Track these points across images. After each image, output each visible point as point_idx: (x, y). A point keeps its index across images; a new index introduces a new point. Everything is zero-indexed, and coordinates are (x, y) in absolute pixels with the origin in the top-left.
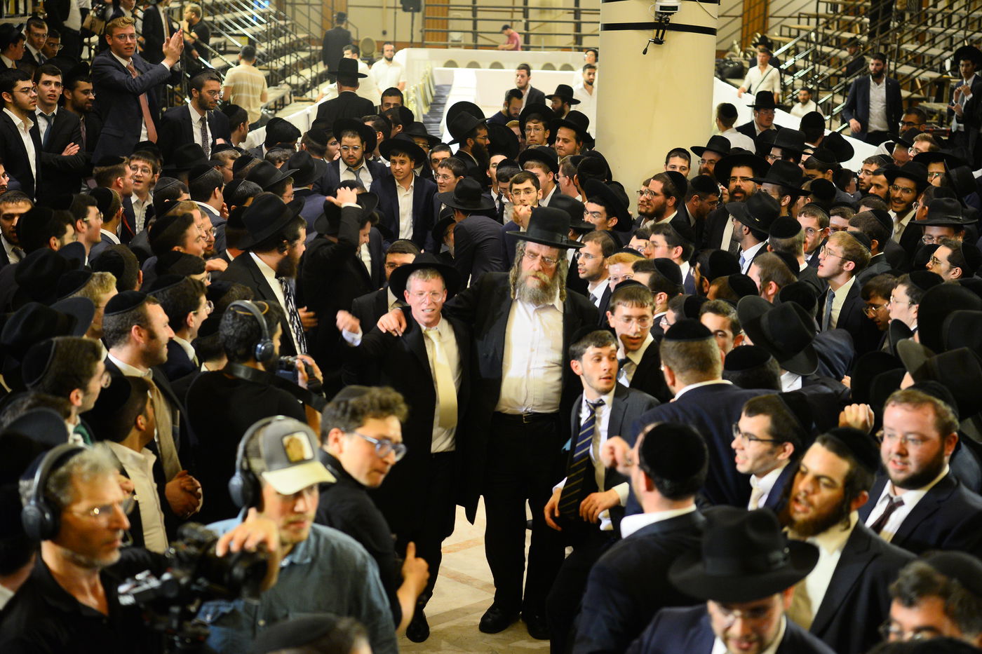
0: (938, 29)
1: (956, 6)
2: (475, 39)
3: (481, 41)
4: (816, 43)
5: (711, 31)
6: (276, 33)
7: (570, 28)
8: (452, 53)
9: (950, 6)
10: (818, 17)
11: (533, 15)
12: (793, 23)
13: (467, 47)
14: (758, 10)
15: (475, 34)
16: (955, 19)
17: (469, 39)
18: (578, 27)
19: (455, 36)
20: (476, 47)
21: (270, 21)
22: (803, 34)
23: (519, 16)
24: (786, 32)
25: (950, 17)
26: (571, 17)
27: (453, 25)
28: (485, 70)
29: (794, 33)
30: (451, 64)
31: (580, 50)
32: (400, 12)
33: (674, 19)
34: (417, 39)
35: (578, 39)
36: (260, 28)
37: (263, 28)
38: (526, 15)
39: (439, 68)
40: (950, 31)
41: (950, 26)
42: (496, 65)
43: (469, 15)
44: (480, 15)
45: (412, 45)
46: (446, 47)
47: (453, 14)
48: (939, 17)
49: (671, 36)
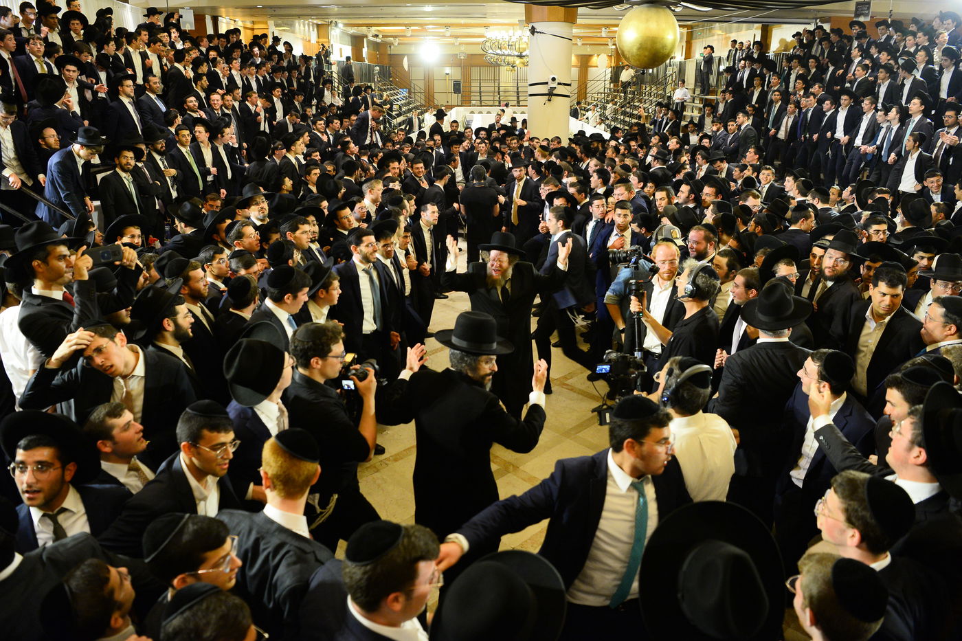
0: (646, 97)
1: (653, 89)
2: (481, 103)
3: (483, 104)
4: (604, 103)
5: (568, 96)
6: (409, 103)
7: (515, 98)
8: (472, 108)
9: (651, 89)
10: (605, 94)
11: (501, 94)
12: (596, 95)
13: (478, 106)
14: (583, 91)
15: (481, 101)
16: (652, 94)
17: (478, 103)
18: (518, 98)
19: (473, 102)
20: (481, 106)
21: (406, 99)
22: (599, 99)
23: (496, 94)
24: (593, 99)
25: (651, 93)
26: (516, 94)
27: (472, 98)
28: (485, 114)
29: (596, 99)
30: (472, 112)
31: (519, 106)
32: (453, 94)
33: (555, 92)
34: (460, 104)
35: (518, 102)
36: (403, 102)
37: (404, 101)
38: (499, 94)
39: (468, 114)
40: (651, 98)
41: (651, 96)
42: (489, 113)
43: (479, 94)
44: (482, 94)
45: (458, 106)
46: (470, 106)
47: (472, 94)
48: (647, 93)
49: (554, 98)
